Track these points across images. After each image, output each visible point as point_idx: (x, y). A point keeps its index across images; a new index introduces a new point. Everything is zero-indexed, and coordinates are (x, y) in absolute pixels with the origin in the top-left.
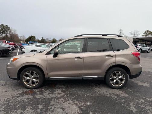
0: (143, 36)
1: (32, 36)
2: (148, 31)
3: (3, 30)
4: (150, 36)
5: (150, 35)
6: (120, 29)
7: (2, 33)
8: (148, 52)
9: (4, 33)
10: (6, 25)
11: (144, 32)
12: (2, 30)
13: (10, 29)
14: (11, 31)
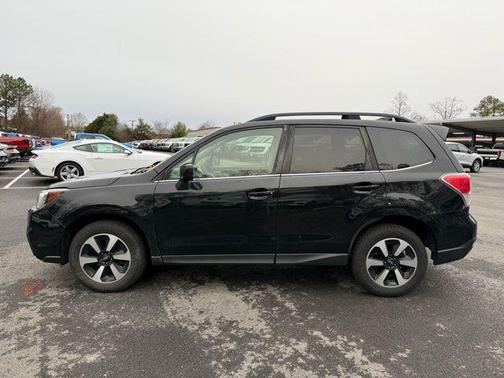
0: (473, 115)
1: (106, 116)
2: (490, 99)
3: (10, 93)
4: (498, 116)
5: (496, 114)
6: (400, 94)
7: (6, 105)
8: (472, 171)
9: (13, 105)
10: (20, 79)
11: (477, 104)
12: (4, 94)
13: (31, 91)
14: (34, 99)
